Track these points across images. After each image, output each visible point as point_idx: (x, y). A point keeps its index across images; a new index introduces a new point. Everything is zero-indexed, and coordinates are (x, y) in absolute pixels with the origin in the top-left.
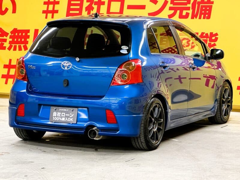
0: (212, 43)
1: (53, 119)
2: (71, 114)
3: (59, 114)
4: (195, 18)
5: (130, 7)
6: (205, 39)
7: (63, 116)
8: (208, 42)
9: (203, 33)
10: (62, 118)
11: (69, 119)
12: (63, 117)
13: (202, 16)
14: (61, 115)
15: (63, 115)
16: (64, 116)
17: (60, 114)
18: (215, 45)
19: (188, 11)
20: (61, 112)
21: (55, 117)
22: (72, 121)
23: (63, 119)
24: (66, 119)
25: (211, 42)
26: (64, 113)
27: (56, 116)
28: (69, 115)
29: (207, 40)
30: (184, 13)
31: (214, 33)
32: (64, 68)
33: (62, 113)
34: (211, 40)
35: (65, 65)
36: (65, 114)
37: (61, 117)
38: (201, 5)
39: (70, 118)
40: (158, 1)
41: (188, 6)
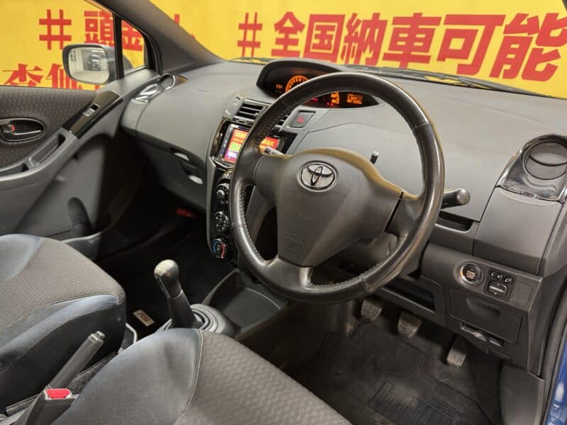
0: (547, 50)
6: (525, 35)
8: (533, 45)
9: (520, 17)
18: (555, 55)
25: (542, 47)
29: (532, 38)
31: (559, 17)
34: (545, 39)
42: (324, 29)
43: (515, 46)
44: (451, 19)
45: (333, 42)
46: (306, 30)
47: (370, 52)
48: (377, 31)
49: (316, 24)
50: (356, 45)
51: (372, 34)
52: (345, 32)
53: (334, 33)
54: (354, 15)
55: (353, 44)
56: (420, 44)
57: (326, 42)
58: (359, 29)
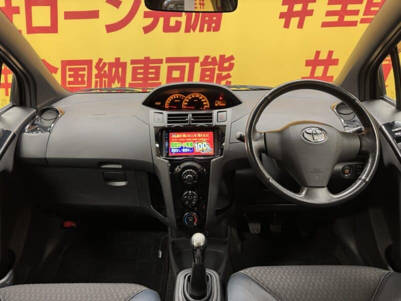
0: (224, 73)
4: (191, 30)
5: (69, 15)
6: (212, 67)
8: (217, 72)
9: (207, 58)
13: (206, 26)
18: (229, 76)
19: (179, 19)
25: (221, 72)
29: (215, 68)
30: (173, 21)
31: (226, 57)
34: (221, 68)
40: (121, 2)
42: (76, 71)
43: (208, 73)
44: (169, 60)
45: (86, 79)
46: (59, 72)
47: (118, 83)
48: (120, 69)
49: (68, 67)
50: (107, 79)
51: (117, 72)
52: (95, 71)
53: (86, 73)
54: (100, 60)
55: (104, 79)
56: (153, 76)
57: (80, 79)
58: (106, 68)
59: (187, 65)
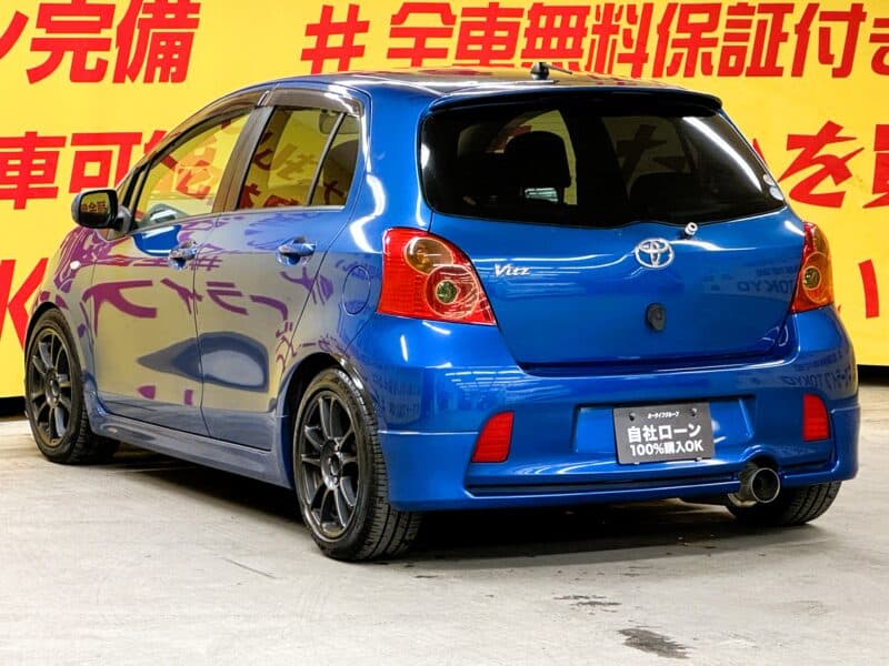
1: (634, 454)
2: (691, 426)
3: (649, 431)
4: (127, 79)
7: (666, 436)
9: (158, 134)
10: (663, 446)
11: (690, 446)
12: (667, 440)
13: (158, 71)
14: (657, 434)
15: (665, 432)
16: (670, 436)
17: (653, 430)
19: (103, 55)
20: (656, 423)
21: (636, 444)
22: (701, 449)
23: (669, 448)
24: (680, 447)
26: (668, 427)
27: (639, 440)
28: (685, 431)
30: (91, 61)
32: (651, 263)
33: (661, 428)
35: (651, 251)
36: (672, 429)
37: (661, 442)
38: (154, 33)
39: (693, 439)
41: (105, 34)
44: (79, 139)
56: (40, 173)
59: (115, 149)
